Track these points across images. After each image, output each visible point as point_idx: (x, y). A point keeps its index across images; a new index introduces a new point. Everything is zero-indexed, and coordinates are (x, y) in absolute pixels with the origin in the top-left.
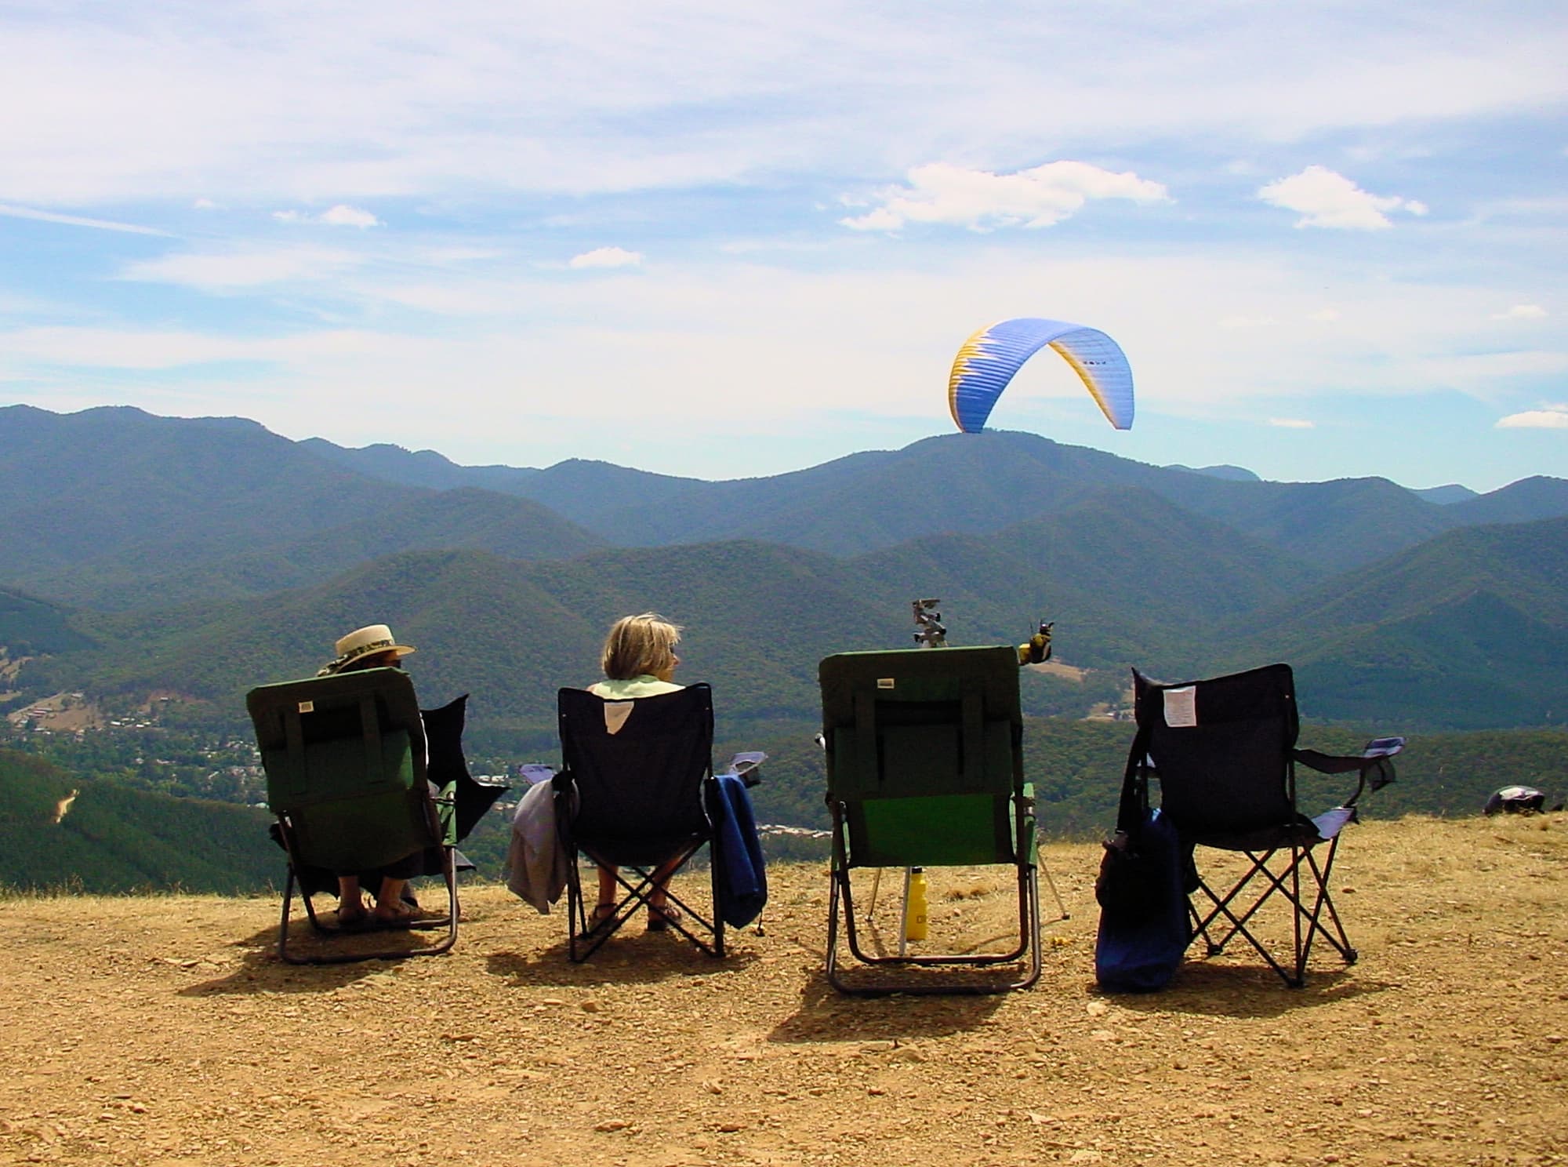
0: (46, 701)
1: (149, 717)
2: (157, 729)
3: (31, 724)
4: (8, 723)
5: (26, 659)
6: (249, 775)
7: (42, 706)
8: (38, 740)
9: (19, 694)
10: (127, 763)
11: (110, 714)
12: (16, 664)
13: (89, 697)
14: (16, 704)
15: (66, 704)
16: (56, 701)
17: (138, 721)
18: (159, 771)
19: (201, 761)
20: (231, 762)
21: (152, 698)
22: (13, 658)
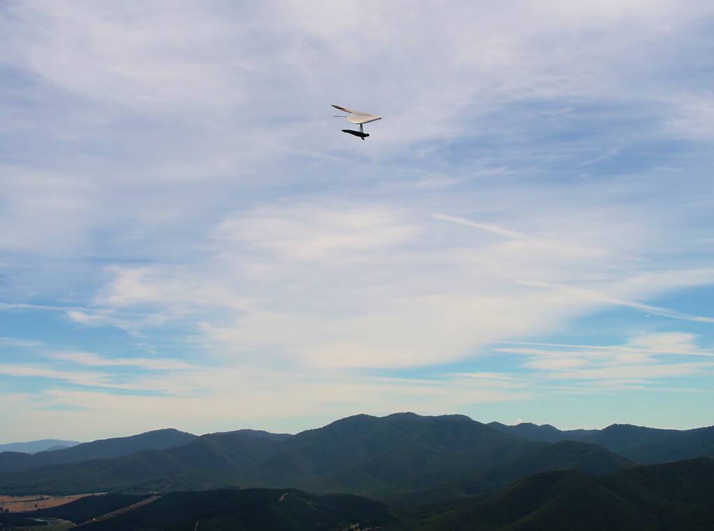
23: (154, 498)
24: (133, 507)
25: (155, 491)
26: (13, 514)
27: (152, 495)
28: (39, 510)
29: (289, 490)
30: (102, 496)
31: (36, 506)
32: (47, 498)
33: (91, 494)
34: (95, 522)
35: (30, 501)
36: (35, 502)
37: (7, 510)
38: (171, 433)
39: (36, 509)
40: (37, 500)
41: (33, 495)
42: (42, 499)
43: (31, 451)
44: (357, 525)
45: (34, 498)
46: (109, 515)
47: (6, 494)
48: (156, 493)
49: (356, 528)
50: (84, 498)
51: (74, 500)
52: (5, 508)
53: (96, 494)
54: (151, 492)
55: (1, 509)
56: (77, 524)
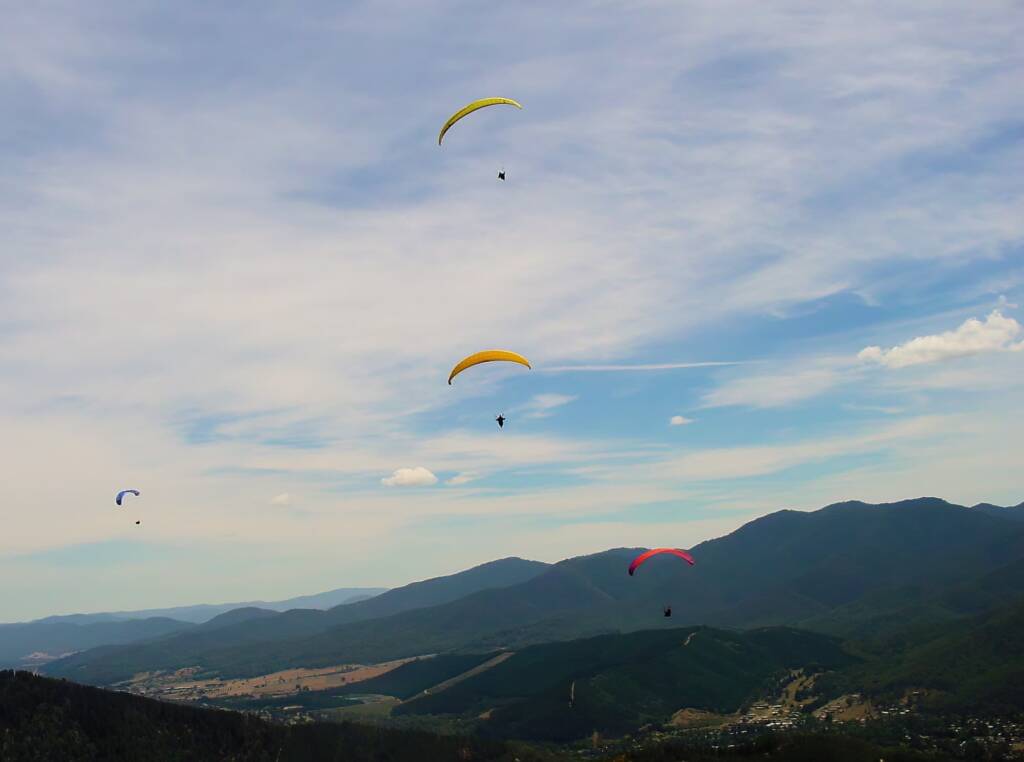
0: (835, 702)
1: (908, 706)
2: (916, 714)
3: (829, 718)
4: (814, 718)
5: (816, 675)
6: (989, 743)
7: (833, 705)
8: (837, 728)
9: (816, 698)
10: (901, 740)
11: (880, 707)
12: (811, 679)
13: (863, 698)
14: (816, 706)
15: (849, 702)
16: (842, 700)
17: (901, 709)
18: (925, 744)
19: (952, 734)
20: (972, 733)
21: (908, 693)
22: (808, 676)
23: (505, 656)
24: (471, 673)
25: (502, 646)
26: (313, 692)
27: (500, 653)
28: (348, 684)
29: (697, 629)
30: (430, 659)
31: (343, 679)
32: (356, 669)
33: (414, 658)
34: (428, 696)
35: (334, 673)
36: (342, 675)
37: (306, 688)
38: (512, 565)
39: (344, 684)
40: (342, 672)
41: (337, 665)
42: (351, 670)
43: (324, 606)
44: (801, 671)
45: (339, 669)
46: (444, 685)
47: (301, 667)
48: (503, 649)
49: (800, 675)
50: (404, 666)
51: (392, 668)
52: (302, 686)
53: (422, 657)
54: (496, 650)
55: (298, 687)
56: (403, 700)
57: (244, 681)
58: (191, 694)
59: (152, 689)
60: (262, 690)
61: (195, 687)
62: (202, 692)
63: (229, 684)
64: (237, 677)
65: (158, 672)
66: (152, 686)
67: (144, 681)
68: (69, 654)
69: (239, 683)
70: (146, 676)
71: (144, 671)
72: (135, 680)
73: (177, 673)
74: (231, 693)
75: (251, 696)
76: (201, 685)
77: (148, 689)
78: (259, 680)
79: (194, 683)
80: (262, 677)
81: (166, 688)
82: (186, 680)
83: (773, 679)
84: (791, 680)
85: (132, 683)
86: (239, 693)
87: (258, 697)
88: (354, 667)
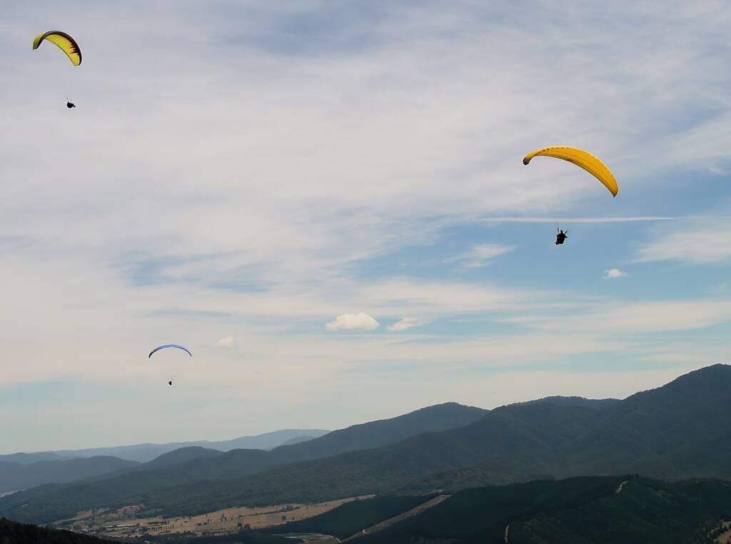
23: (441, 499)
24: (408, 514)
25: (440, 488)
26: (256, 531)
27: (437, 495)
28: (288, 523)
29: (629, 478)
30: (368, 499)
31: (284, 518)
32: (297, 508)
33: (352, 499)
34: (366, 535)
35: (277, 512)
36: (283, 514)
37: (247, 526)
38: (451, 409)
39: (284, 522)
40: (281, 511)
41: (278, 504)
42: (291, 509)
43: (267, 446)
45: (280, 508)
46: (382, 525)
47: (243, 506)
48: (440, 491)
49: (730, 527)
50: (344, 505)
51: (332, 508)
52: (243, 524)
53: (361, 498)
54: (434, 491)
55: (239, 525)
56: (341, 539)
57: (187, 519)
58: (133, 532)
59: (95, 527)
60: (204, 528)
61: (138, 524)
62: (145, 529)
63: (172, 522)
64: (179, 515)
65: (101, 510)
66: (94, 524)
67: (86, 519)
68: (10, 493)
69: (181, 520)
70: (89, 514)
71: (88, 510)
72: (78, 518)
73: (121, 511)
74: (173, 531)
75: (193, 534)
76: (143, 523)
77: (90, 526)
78: (201, 519)
79: (138, 521)
80: (205, 516)
81: (109, 526)
82: (130, 517)
83: (704, 529)
84: (723, 531)
85: (74, 521)
86: (181, 531)
87: (200, 534)
88: (294, 506)
